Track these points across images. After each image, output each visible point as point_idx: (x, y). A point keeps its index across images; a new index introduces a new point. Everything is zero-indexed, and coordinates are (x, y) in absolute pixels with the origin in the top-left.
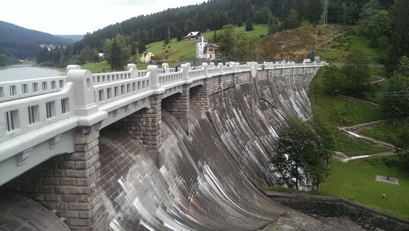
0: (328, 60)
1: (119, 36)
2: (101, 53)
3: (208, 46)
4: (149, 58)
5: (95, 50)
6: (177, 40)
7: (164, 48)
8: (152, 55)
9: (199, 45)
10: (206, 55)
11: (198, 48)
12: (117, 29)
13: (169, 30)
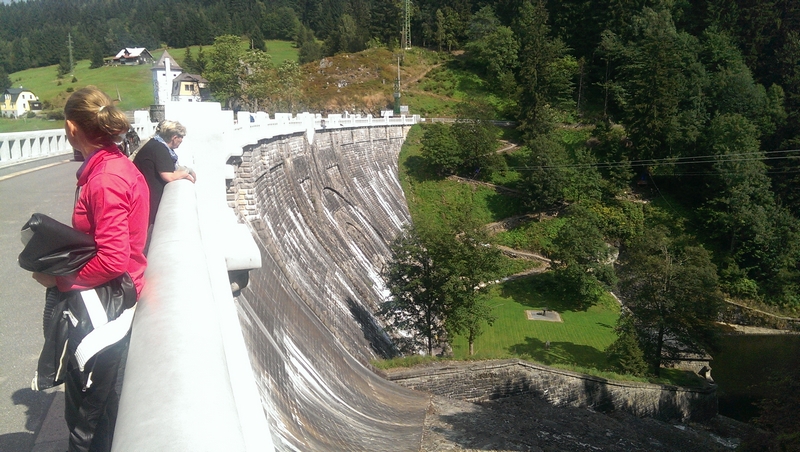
0: (422, 112)
3: (183, 79)
4: (24, 104)
6: (91, 64)
7: (60, 83)
8: (31, 97)
9: (160, 76)
10: (178, 99)
11: (157, 83)
13: (70, 42)
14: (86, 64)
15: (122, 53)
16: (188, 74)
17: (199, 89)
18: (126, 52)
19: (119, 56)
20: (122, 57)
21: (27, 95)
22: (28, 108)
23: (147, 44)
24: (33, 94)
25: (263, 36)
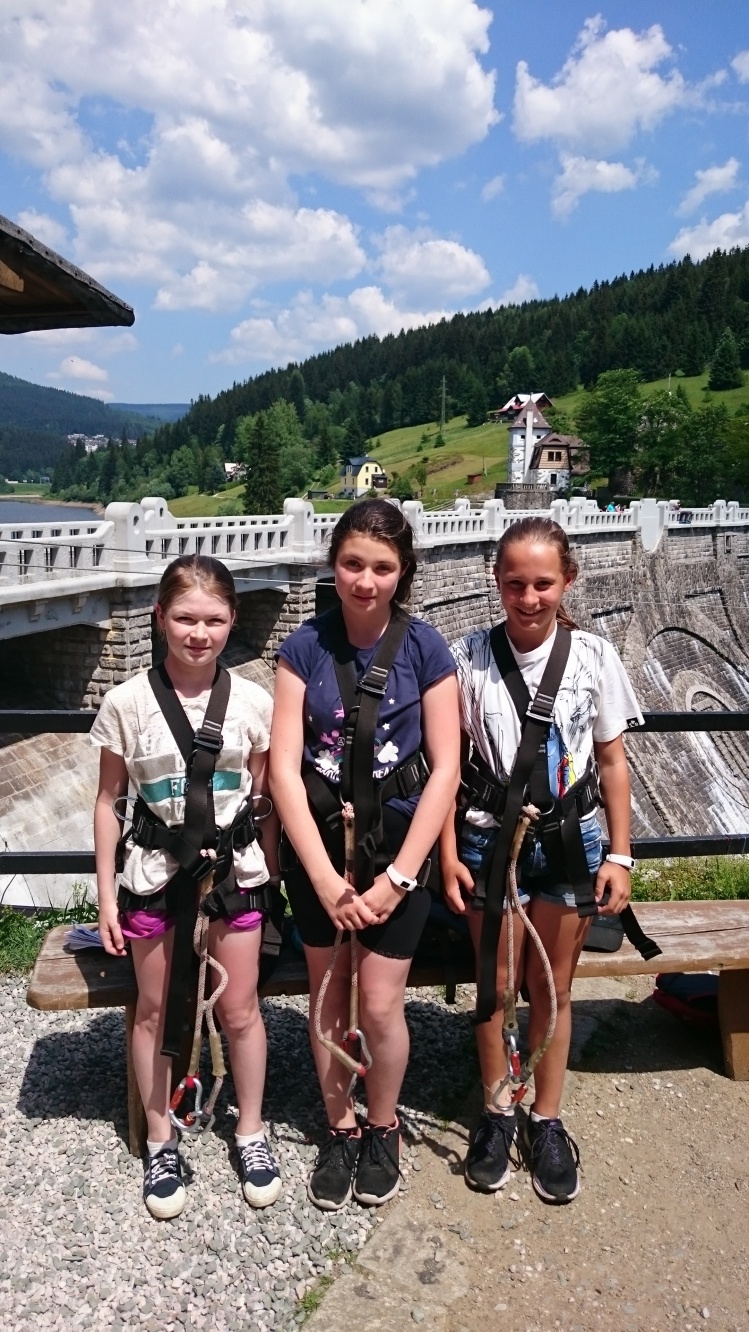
1: (282, 409)
2: (232, 462)
3: (547, 443)
4: (367, 480)
5: (215, 451)
6: (468, 420)
7: (420, 449)
8: (376, 470)
9: (517, 439)
10: (536, 474)
11: (512, 449)
12: (289, 384)
13: (444, 388)
14: (462, 421)
15: (511, 403)
16: (555, 435)
17: (570, 457)
18: (517, 400)
19: (507, 407)
20: (511, 408)
21: (372, 466)
22: (369, 486)
23: (553, 387)
24: (380, 465)
25: (738, 362)
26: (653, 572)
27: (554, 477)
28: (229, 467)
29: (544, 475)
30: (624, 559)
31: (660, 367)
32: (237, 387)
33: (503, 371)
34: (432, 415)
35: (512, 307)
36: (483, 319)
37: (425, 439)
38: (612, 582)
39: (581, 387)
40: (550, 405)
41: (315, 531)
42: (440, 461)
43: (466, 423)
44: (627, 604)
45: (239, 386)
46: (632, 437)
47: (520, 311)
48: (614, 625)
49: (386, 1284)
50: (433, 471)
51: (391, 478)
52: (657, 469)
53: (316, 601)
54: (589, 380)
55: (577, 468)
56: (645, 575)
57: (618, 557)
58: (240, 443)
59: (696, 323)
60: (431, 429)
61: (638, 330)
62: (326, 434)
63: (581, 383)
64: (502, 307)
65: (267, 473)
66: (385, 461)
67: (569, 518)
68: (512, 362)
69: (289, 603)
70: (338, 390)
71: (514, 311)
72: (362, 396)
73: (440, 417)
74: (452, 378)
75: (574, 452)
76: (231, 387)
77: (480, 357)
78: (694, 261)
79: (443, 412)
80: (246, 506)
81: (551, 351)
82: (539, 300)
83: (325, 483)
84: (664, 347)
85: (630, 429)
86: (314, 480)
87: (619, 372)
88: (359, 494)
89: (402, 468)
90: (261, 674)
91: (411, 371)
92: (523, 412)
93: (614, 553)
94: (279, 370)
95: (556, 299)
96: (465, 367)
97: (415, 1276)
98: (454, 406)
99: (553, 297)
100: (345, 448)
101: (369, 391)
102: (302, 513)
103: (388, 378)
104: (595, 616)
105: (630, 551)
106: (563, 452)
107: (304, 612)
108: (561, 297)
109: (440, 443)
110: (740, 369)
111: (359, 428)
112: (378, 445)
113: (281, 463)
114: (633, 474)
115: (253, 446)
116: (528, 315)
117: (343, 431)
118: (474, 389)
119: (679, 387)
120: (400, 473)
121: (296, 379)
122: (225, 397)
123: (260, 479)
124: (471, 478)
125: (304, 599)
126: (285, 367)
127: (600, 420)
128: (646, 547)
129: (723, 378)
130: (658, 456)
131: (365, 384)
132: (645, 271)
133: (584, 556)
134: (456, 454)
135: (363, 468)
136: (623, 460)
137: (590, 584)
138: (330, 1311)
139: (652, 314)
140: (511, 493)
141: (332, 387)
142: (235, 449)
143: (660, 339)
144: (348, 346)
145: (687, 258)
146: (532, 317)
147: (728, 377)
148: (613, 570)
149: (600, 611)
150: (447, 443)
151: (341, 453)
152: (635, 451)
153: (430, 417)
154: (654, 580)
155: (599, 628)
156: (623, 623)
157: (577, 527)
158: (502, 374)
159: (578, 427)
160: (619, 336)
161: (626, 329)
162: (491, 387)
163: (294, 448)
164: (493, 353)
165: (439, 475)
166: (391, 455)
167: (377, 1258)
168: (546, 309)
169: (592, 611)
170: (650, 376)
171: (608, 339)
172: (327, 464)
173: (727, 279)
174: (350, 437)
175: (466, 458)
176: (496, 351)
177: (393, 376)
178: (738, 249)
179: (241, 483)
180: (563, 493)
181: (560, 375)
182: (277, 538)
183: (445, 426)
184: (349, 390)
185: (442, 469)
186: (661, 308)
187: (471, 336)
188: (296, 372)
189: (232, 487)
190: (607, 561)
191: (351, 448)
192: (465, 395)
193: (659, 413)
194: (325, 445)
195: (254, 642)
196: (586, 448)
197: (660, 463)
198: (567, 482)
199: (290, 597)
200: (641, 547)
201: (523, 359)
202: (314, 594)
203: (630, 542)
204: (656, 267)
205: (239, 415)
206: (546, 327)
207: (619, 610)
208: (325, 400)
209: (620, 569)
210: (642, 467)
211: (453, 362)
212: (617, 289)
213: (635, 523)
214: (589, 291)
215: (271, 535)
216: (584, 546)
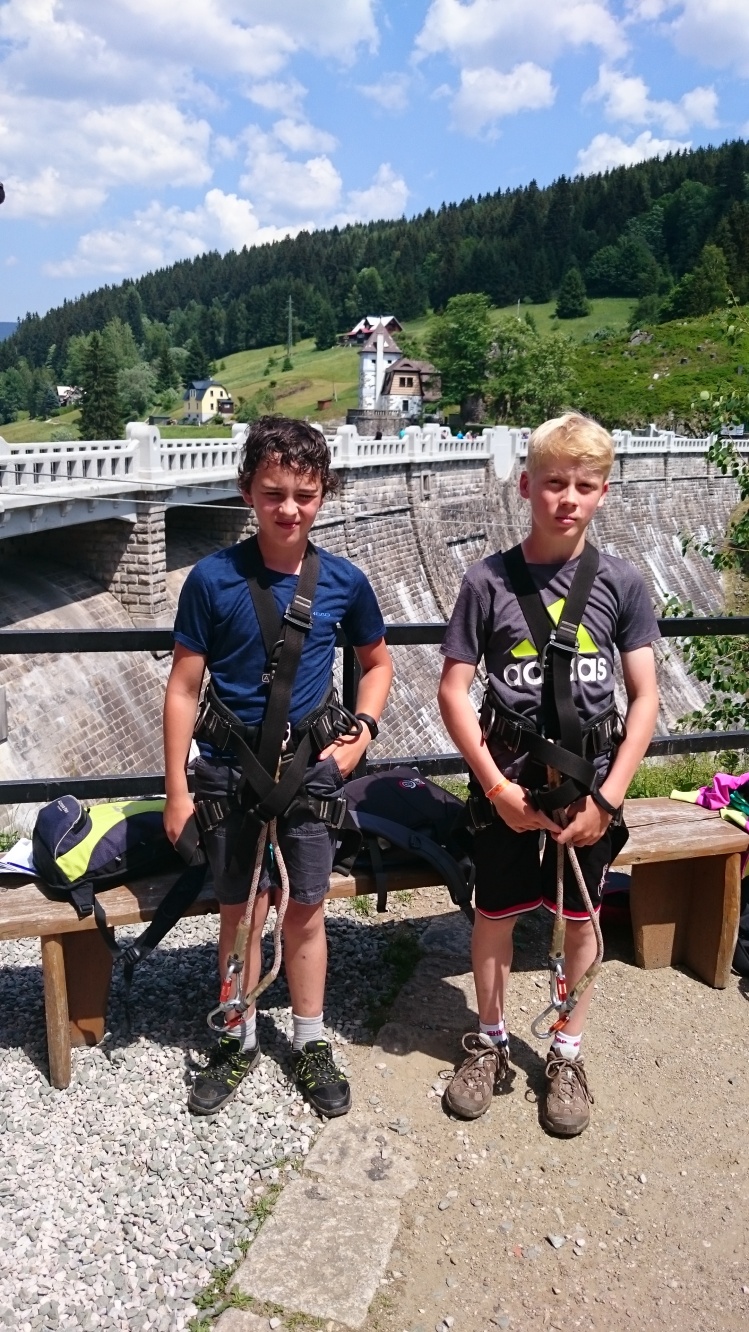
1: (117, 330)
2: (65, 385)
3: (398, 368)
4: (212, 405)
5: (47, 372)
6: (317, 344)
7: (267, 373)
8: (222, 395)
9: (368, 364)
10: (388, 401)
11: (362, 374)
12: (125, 303)
13: (290, 309)
15: (360, 326)
16: (406, 361)
17: (421, 384)
18: (367, 324)
19: (355, 330)
20: (360, 332)
22: (215, 411)
23: (404, 312)
24: (225, 389)
25: (584, 290)
26: (506, 500)
27: (406, 404)
28: (62, 390)
29: (396, 401)
30: (477, 486)
31: (508, 293)
32: (68, 305)
33: (352, 292)
34: (279, 337)
35: (359, 226)
36: (330, 237)
37: (272, 362)
38: (466, 509)
39: (430, 312)
40: (400, 329)
41: (162, 457)
42: (288, 385)
43: (314, 346)
44: (481, 532)
45: (70, 303)
46: (483, 364)
47: (367, 230)
48: (469, 553)
49: (336, 1185)
50: (281, 396)
51: (237, 403)
52: (507, 396)
53: (167, 530)
54: (439, 303)
55: (429, 395)
56: (498, 504)
57: (472, 485)
58: (74, 364)
59: (543, 250)
60: (279, 352)
61: (486, 254)
62: (166, 355)
63: (430, 307)
64: (348, 226)
65: (104, 397)
66: (230, 385)
67: (423, 445)
68: (361, 283)
69: (136, 533)
70: (179, 308)
71: (360, 231)
72: (204, 315)
73: (286, 338)
74: (299, 297)
75: (425, 378)
76: (61, 305)
77: (327, 277)
78: (540, 186)
79: (290, 334)
80: (81, 431)
81: (400, 273)
82: (386, 220)
83: (167, 408)
84: (512, 273)
85: (481, 355)
86: (155, 404)
87: (468, 297)
88: (204, 420)
89: (249, 393)
90: (110, 608)
91: (255, 290)
92: (373, 336)
93: (468, 480)
94: (114, 287)
95: (403, 220)
96: (311, 288)
97: (364, 1174)
98: (301, 328)
99: (400, 217)
100: (187, 371)
101: (211, 310)
102: (148, 438)
103: (231, 297)
104: (450, 544)
105: (483, 479)
106: (415, 378)
107: (154, 543)
108: (409, 218)
109: (287, 367)
110: (585, 299)
111: (201, 350)
112: (223, 368)
113: (119, 387)
114: (484, 402)
115: (88, 368)
116: (375, 234)
117: (184, 353)
118: (321, 311)
119: (527, 315)
120: (246, 398)
121: (132, 297)
122: (54, 315)
123: (96, 404)
124: (321, 403)
125: (153, 529)
126: (119, 284)
127: (451, 345)
128: (499, 475)
129: (570, 306)
130: (509, 383)
131: (207, 303)
132: (492, 194)
133: (438, 483)
134: (306, 379)
135: (208, 393)
136: (474, 386)
137: (444, 511)
138: (284, 1216)
139: (500, 237)
140: (363, 420)
141: (171, 306)
142: (67, 371)
143: (508, 264)
144: (187, 262)
145: (533, 183)
146: (380, 238)
147: (574, 305)
148: (467, 498)
149: (455, 539)
150: (295, 367)
151: (183, 376)
152: (486, 378)
153: (275, 339)
154: (507, 508)
155: (454, 556)
156: (478, 551)
157: (431, 454)
158: (350, 295)
159: (428, 352)
160: (468, 259)
161: (475, 254)
162: (339, 309)
163: (132, 370)
164: (340, 273)
165: (288, 400)
166: (237, 379)
167: (325, 1162)
168: (393, 229)
169: (447, 539)
170: (501, 301)
171: (456, 263)
172: (169, 387)
173: (572, 207)
174: (192, 360)
175: (316, 383)
176: (343, 271)
177: (237, 295)
178: (582, 177)
179: (76, 407)
180: (415, 420)
181: (410, 297)
182: (121, 464)
183: (292, 349)
184: (191, 308)
185: (290, 394)
186: (508, 232)
187: (318, 255)
188: (131, 289)
189: (66, 412)
190: (460, 489)
191: (193, 371)
192: (313, 317)
193: (509, 340)
194: (166, 367)
195: (100, 575)
196: (437, 375)
197: (510, 390)
198: (420, 409)
199: (138, 527)
200: (494, 475)
201: (371, 281)
202: (163, 523)
203: (483, 470)
204: (503, 191)
205: (71, 335)
206: (394, 248)
207: (473, 538)
208: (164, 319)
209: (474, 497)
210: (493, 395)
211: (299, 281)
212: (465, 211)
213: (488, 450)
214: (436, 213)
215: (114, 461)
216: (438, 474)
